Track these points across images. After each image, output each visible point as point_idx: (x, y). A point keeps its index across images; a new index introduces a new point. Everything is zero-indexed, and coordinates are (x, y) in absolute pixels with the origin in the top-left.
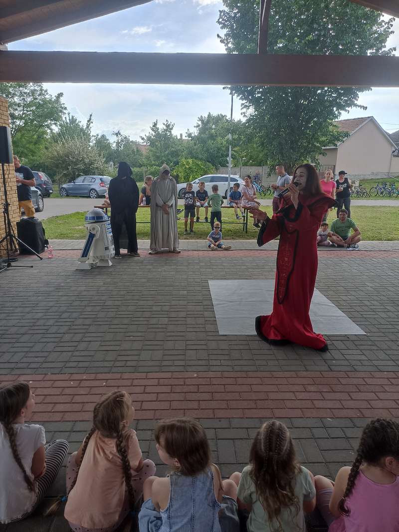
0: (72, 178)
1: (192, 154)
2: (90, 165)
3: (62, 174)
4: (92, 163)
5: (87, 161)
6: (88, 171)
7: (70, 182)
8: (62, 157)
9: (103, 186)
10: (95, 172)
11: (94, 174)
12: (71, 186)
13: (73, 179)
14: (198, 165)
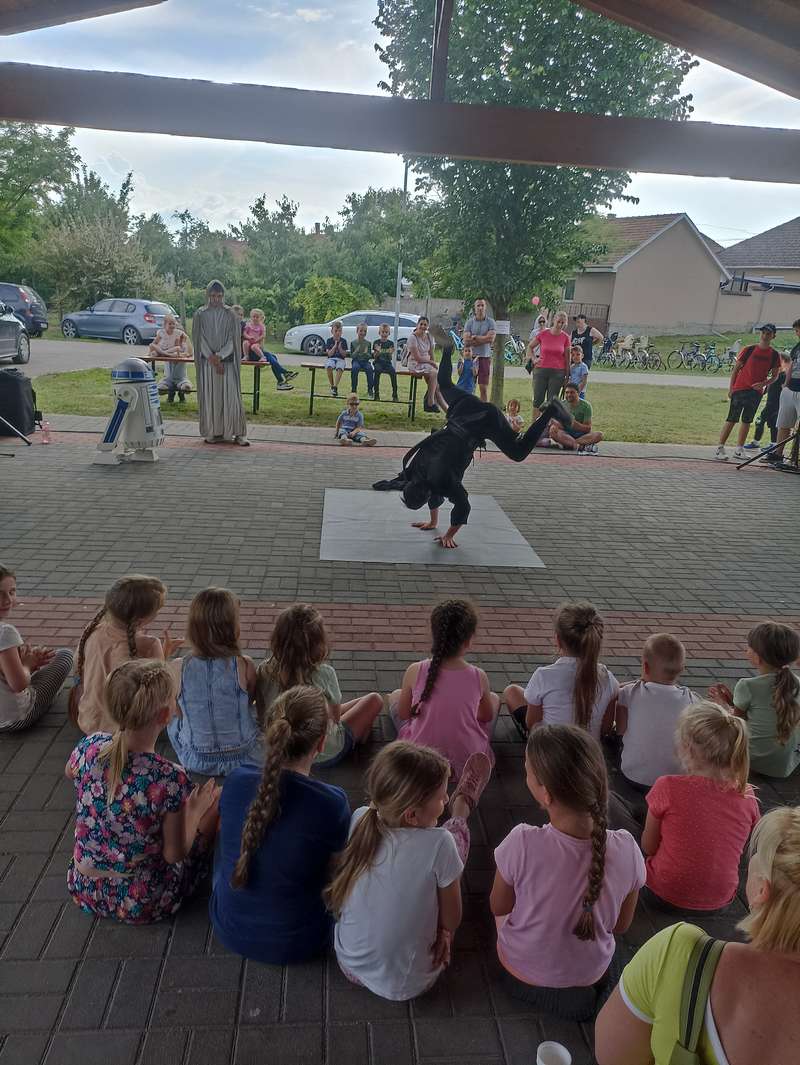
0: (87, 301)
1: (332, 269)
2: (126, 276)
3: (68, 293)
4: (129, 274)
5: (118, 268)
6: (120, 289)
7: (83, 308)
8: (67, 258)
9: (150, 321)
10: (134, 293)
11: (133, 295)
12: (85, 318)
13: (89, 303)
14: (343, 290)
